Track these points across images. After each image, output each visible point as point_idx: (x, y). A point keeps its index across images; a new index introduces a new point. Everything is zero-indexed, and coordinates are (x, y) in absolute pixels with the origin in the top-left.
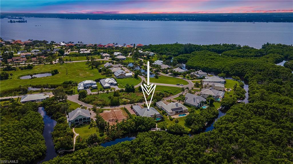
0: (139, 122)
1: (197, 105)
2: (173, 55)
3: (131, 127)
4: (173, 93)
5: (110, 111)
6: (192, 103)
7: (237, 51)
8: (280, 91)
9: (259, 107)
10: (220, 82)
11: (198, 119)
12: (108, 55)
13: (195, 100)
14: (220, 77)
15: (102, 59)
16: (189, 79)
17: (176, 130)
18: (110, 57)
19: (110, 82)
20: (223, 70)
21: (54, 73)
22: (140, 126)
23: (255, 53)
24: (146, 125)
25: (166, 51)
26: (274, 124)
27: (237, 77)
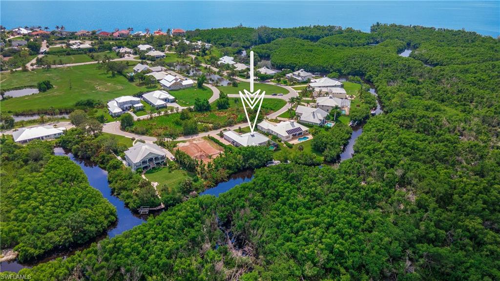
0: (248, 155)
1: (319, 122)
2: (243, 47)
3: (238, 164)
4: (273, 108)
5: (187, 144)
6: (311, 120)
7: (339, 37)
8: (419, 93)
9: (405, 117)
10: (335, 86)
11: (333, 141)
12: (128, 50)
13: (315, 115)
14: (332, 78)
15: (121, 57)
16: (287, 85)
17: (306, 160)
18: (133, 54)
19: (162, 97)
20: (331, 67)
21: (45, 89)
22: (251, 161)
23: (366, 39)
24: (260, 158)
25: (228, 40)
26: (430, 138)
27: (356, 77)
